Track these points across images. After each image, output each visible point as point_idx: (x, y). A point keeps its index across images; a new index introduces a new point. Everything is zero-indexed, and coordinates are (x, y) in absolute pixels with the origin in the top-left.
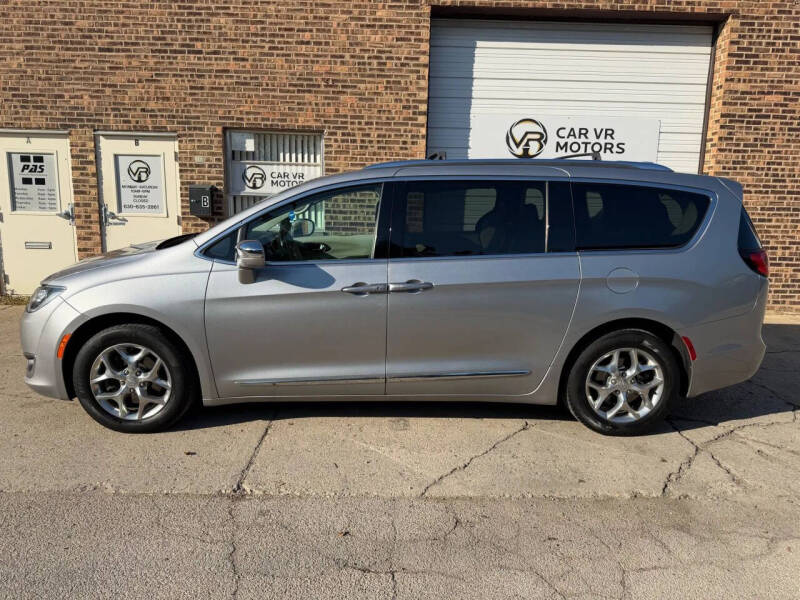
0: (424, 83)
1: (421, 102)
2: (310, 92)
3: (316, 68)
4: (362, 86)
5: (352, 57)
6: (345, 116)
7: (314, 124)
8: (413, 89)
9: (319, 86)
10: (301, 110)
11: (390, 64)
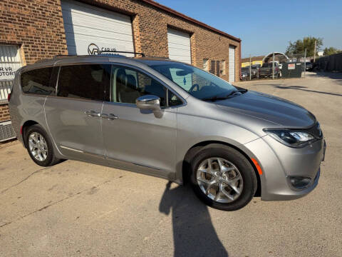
0: (62, 25)
1: (63, 33)
2: (11, 22)
3: (11, 10)
4: (37, 23)
5: (29, 7)
6: (32, 37)
7: (17, 41)
8: (58, 27)
9: (15, 20)
10: (8, 32)
11: (48, 14)
